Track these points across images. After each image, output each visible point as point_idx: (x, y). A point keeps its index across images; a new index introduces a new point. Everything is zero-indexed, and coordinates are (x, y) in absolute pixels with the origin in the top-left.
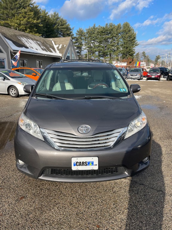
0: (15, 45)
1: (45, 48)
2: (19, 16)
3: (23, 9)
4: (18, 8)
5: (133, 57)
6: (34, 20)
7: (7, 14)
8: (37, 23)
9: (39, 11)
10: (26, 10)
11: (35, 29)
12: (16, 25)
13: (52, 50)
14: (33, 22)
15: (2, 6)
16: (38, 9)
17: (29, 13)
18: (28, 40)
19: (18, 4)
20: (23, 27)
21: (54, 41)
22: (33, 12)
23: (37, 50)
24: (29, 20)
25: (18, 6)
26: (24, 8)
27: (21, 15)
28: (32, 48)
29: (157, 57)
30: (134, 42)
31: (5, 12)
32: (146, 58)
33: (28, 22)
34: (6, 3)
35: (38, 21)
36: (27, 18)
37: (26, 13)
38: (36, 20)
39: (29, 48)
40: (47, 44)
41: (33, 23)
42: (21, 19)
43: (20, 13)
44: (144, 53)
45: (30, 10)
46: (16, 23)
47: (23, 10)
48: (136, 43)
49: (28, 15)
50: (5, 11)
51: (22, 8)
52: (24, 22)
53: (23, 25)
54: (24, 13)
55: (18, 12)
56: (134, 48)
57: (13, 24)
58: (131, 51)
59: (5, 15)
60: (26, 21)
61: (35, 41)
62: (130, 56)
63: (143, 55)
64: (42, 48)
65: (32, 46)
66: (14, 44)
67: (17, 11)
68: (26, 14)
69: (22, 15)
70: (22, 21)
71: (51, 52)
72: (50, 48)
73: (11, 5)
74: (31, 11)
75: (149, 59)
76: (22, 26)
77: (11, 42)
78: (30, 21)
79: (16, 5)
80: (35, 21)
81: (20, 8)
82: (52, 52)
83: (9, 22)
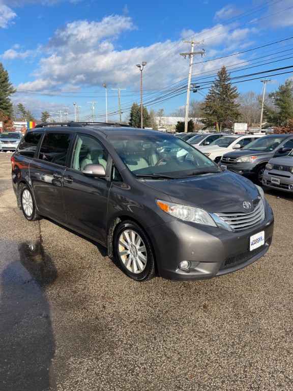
5: (8, 112)
29: (43, 114)
30: (7, 86)
32: (25, 114)
44: (20, 106)
48: (10, 88)
56: (9, 97)
58: (4, 102)
62: (4, 111)
63: (19, 110)
75: (33, 116)
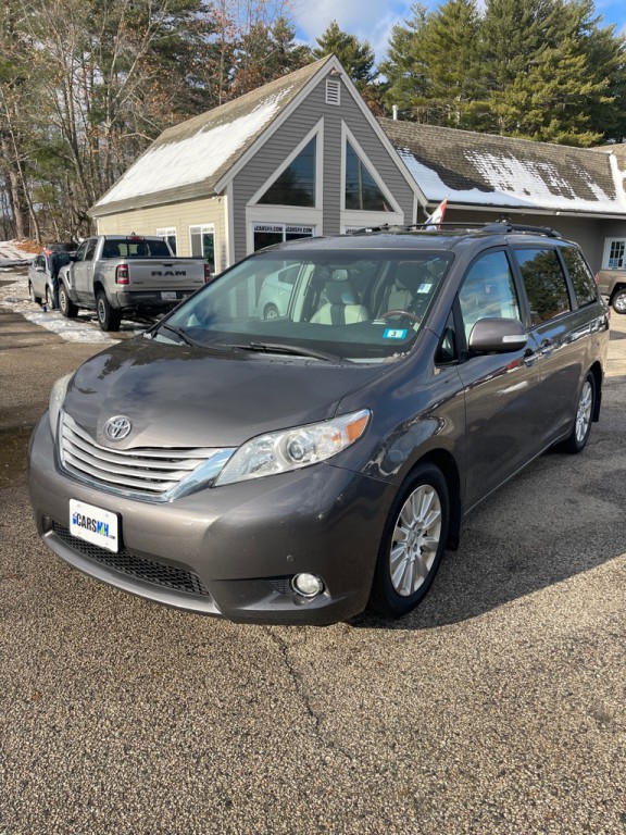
0: (445, 183)
1: (565, 184)
2: (531, 77)
3: (549, 50)
4: (531, 49)
6: (585, 82)
7: (489, 76)
8: (592, 93)
9: (616, 47)
10: (557, 52)
11: (581, 117)
12: (513, 109)
13: (595, 188)
14: (578, 92)
15: (478, 49)
16: (610, 42)
17: (568, 62)
18: (504, 160)
19: (532, 36)
20: (536, 115)
21: (617, 156)
22: (583, 56)
23: (527, 193)
24: (564, 87)
25: (533, 39)
26: (552, 45)
27: (538, 71)
28: (510, 188)
31: (485, 69)
33: (560, 95)
34: (491, 38)
35: (598, 87)
36: (558, 79)
37: (555, 62)
38: (589, 84)
39: (498, 189)
40: (583, 168)
41: (578, 96)
42: (533, 88)
43: (536, 65)
45: (573, 48)
46: (514, 105)
47: (547, 54)
49: (564, 68)
50: (483, 66)
51: (544, 45)
52: (542, 97)
53: (537, 106)
54: (547, 64)
55: (529, 61)
57: (502, 108)
59: (484, 79)
60: (552, 91)
61: (531, 164)
64: (554, 184)
65: (511, 180)
66: (442, 179)
67: (525, 60)
68: (557, 67)
69: (542, 74)
70: (538, 91)
71: (592, 197)
72: (590, 185)
73: (508, 41)
74: (576, 52)
76: (534, 112)
77: (433, 174)
78: (566, 91)
79: (527, 38)
80: (586, 89)
81: (537, 48)
82: (595, 199)
83: (490, 103)
